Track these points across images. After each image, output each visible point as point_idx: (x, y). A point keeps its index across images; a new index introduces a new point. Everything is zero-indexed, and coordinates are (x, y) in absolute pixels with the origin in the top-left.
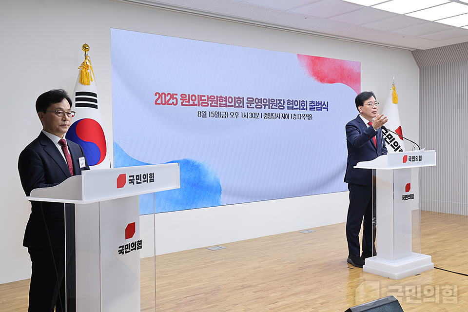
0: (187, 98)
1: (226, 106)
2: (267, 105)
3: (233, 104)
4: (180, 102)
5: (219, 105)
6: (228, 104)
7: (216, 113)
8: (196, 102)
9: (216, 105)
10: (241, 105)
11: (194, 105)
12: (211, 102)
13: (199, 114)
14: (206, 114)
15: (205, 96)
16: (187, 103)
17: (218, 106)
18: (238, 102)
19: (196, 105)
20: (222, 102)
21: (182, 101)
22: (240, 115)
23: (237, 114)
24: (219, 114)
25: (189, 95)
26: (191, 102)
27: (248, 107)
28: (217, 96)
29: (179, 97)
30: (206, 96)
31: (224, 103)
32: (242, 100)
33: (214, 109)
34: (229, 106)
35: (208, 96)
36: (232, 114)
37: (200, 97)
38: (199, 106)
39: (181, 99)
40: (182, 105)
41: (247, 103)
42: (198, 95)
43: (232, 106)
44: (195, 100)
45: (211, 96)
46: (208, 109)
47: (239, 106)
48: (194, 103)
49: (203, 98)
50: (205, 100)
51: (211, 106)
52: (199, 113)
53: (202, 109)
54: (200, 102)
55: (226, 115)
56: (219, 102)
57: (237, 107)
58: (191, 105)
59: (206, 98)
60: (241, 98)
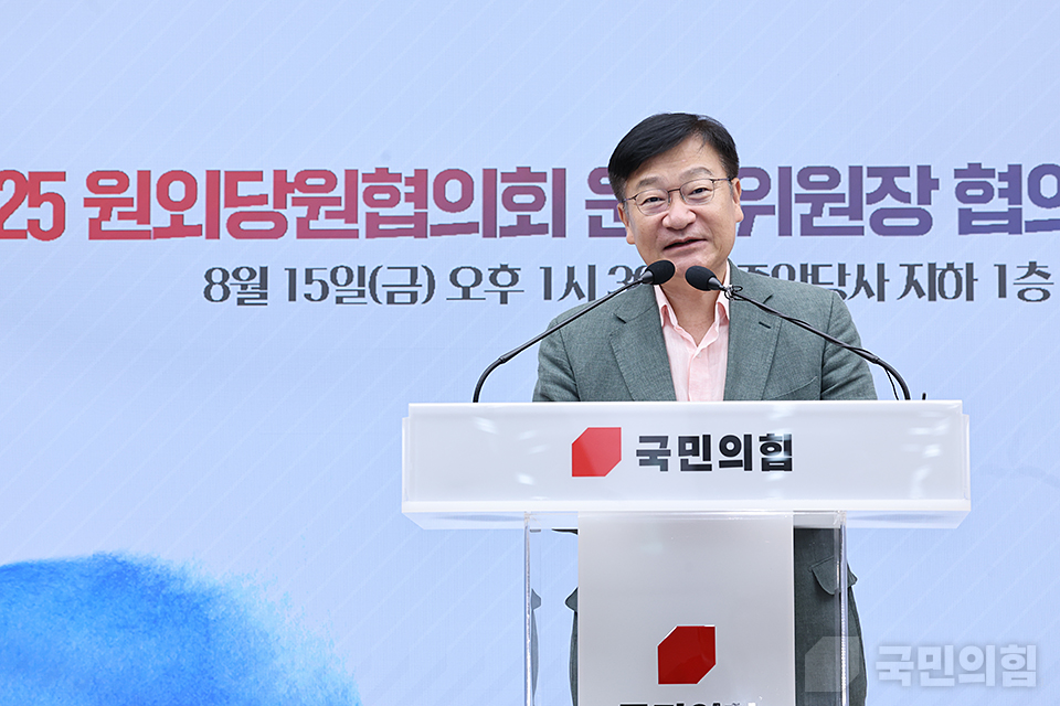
0: (132, 192)
1: (419, 227)
2: (769, 210)
3: (474, 213)
4: (79, 217)
5: (361, 225)
6: (436, 216)
7: (342, 276)
8: (196, 215)
9: (339, 224)
10: (544, 216)
11: (178, 229)
12: (303, 211)
13: (217, 284)
14: (264, 284)
15: (257, 176)
16: (132, 225)
17: (354, 234)
18: (518, 199)
19: (195, 231)
20: (393, 202)
21: (95, 212)
22: (531, 281)
23: (504, 278)
24: (364, 281)
25: (144, 176)
26: (160, 217)
27: (596, 228)
28: (351, 175)
29: (74, 192)
30: (269, 178)
31: (405, 208)
32: (547, 188)
33: (323, 255)
34: (440, 230)
35: (280, 175)
36: (466, 278)
37: (224, 185)
38: (213, 233)
39: (88, 203)
40: (96, 232)
41: (590, 204)
42: (213, 176)
43: (470, 228)
44: (189, 200)
45: (303, 175)
46: (282, 254)
47: (524, 228)
48: (177, 221)
49: (245, 189)
50: (263, 199)
51: (304, 231)
52: (217, 277)
53: (230, 252)
54: (226, 213)
55: (419, 286)
56: (363, 209)
57: (508, 231)
58: (160, 233)
59: (266, 187)
60: (542, 177)
